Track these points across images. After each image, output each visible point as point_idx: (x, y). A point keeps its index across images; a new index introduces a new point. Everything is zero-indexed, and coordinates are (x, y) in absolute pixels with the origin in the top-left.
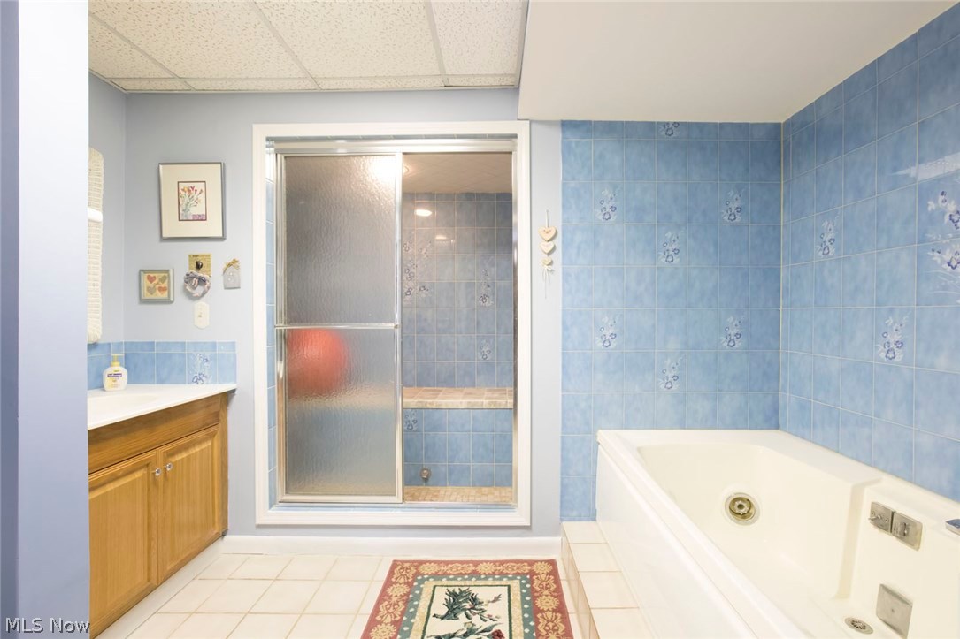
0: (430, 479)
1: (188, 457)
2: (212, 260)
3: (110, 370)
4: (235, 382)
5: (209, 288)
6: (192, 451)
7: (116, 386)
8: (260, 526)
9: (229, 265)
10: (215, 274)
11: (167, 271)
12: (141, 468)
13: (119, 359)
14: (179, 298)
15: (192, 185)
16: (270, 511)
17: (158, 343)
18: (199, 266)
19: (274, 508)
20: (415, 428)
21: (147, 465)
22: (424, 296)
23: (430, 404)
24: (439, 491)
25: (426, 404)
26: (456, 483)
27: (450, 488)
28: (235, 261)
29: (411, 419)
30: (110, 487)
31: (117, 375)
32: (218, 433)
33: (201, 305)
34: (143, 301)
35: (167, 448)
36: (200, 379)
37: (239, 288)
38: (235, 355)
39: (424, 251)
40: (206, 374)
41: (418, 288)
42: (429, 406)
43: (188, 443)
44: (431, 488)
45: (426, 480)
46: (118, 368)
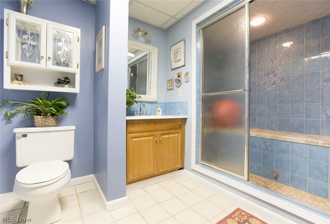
0: (278, 178)
1: (168, 137)
2: (182, 74)
3: (158, 110)
4: (187, 116)
5: (181, 83)
6: (170, 136)
7: (159, 114)
8: (192, 170)
9: (186, 74)
10: (183, 79)
11: (172, 80)
12: (152, 136)
13: (160, 106)
14: (175, 88)
15: (177, 50)
16: (196, 165)
17: (171, 103)
18: (179, 76)
19: (198, 165)
20: (270, 149)
21: (154, 136)
22: (283, 84)
23: (279, 137)
24: (283, 187)
25: (277, 137)
26: (296, 186)
27: (292, 188)
28: (188, 73)
29: (268, 144)
30: (142, 139)
31: (159, 111)
32: (180, 132)
33: (180, 89)
34: (168, 90)
35: (161, 132)
36: (179, 114)
37: (188, 82)
38: (187, 106)
39: (283, 61)
40: (180, 112)
41: (279, 80)
42: (278, 139)
43: (168, 133)
44: (279, 184)
45: (276, 178)
46: (159, 109)
